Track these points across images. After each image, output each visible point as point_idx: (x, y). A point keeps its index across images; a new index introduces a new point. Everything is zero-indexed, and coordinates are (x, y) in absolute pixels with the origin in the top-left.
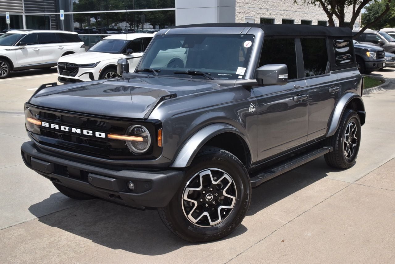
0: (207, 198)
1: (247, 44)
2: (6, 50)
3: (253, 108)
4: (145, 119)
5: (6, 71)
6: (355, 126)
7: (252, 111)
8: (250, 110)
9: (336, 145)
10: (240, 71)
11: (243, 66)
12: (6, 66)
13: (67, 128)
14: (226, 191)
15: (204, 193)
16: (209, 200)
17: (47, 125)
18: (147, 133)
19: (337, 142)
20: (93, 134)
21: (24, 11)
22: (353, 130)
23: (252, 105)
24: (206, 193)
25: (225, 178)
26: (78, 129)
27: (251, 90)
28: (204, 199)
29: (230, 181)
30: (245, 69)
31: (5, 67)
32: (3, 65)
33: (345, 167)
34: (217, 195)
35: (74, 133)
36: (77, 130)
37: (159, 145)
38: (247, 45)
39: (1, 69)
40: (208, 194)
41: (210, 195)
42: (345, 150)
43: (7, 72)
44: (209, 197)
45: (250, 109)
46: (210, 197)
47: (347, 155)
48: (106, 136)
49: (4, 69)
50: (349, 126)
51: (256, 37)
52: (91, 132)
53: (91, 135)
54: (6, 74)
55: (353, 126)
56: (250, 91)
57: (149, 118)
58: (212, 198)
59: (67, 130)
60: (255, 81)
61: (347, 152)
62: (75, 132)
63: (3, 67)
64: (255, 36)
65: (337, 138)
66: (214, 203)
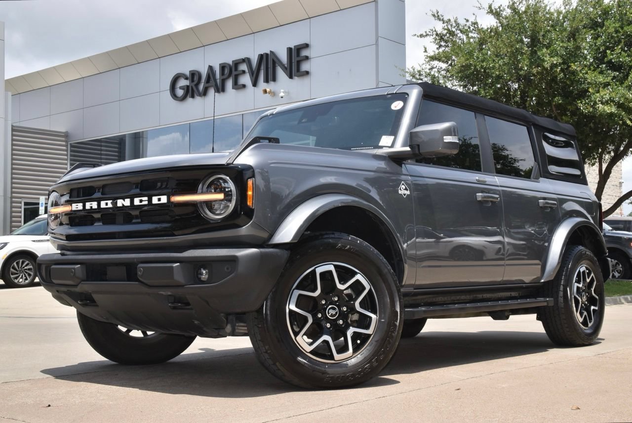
0: (328, 313)
1: (397, 105)
2: (34, 241)
3: (406, 189)
4: (228, 164)
5: (30, 275)
6: (592, 274)
7: (405, 195)
8: (400, 191)
9: (560, 298)
10: (386, 140)
11: (391, 135)
12: (31, 267)
13: (109, 202)
14: (360, 303)
15: (324, 304)
16: (332, 316)
17: (80, 206)
18: (231, 186)
19: (561, 294)
20: (148, 202)
22: (588, 280)
23: (403, 184)
24: (327, 304)
25: (358, 281)
26: (126, 200)
27: (403, 165)
28: (324, 315)
29: (367, 286)
30: (392, 138)
31: (29, 269)
32: (26, 265)
33: (581, 342)
34: (345, 309)
35: (120, 207)
36: (124, 200)
37: (248, 204)
38: (395, 107)
39: (23, 272)
40: (330, 306)
41: (333, 309)
42: (577, 311)
43: (31, 277)
44: (331, 313)
45: (400, 189)
46: (333, 312)
47: (581, 320)
48: (169, 199)
49: (26, 272)
50: (579, 271)
51: (409, 97)
52: (146, 198)
53: (146, 203)
54: (29, 279)
55: (589, 274)
56: (401, 167)
57: (234, 163)
58: (336, 313)
59: (110, 205)
60: (408, 149)
61: (581, 314)
62: (121, 205)
63: (26, 269)
64: (408, 95)
65: (560, 287)
66: (341, 322)
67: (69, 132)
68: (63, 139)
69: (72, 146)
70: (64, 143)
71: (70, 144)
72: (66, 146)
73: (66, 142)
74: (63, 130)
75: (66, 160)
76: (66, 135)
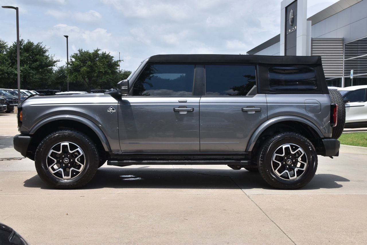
0: (64, 161)
3: (113, 109)
6: (300, 149)
7: (112, 112)
8: (108, 110)
15: (63, 157)
21: (343, 74)
22: (293, 153)
29: (82, 154)
34: (72, 161)
40: (65, 158)
41: (67, 159)
42: (275, 169)
46: (67, 161)
47: (279, 174)
58: (68, 161)
67: (344, 38)
68: (341, 42)
69: (346, 45)
70: (342, 44)
71: (345, 44)
72: (343, 46)
73: (343, 43)
74: (342, 37)
75: (343, 53)
76: (343, 40)
